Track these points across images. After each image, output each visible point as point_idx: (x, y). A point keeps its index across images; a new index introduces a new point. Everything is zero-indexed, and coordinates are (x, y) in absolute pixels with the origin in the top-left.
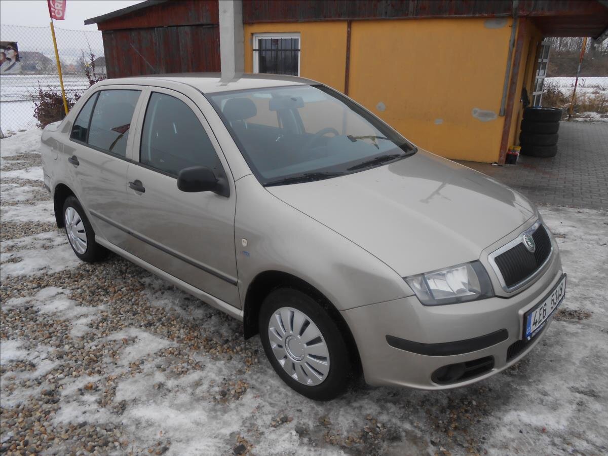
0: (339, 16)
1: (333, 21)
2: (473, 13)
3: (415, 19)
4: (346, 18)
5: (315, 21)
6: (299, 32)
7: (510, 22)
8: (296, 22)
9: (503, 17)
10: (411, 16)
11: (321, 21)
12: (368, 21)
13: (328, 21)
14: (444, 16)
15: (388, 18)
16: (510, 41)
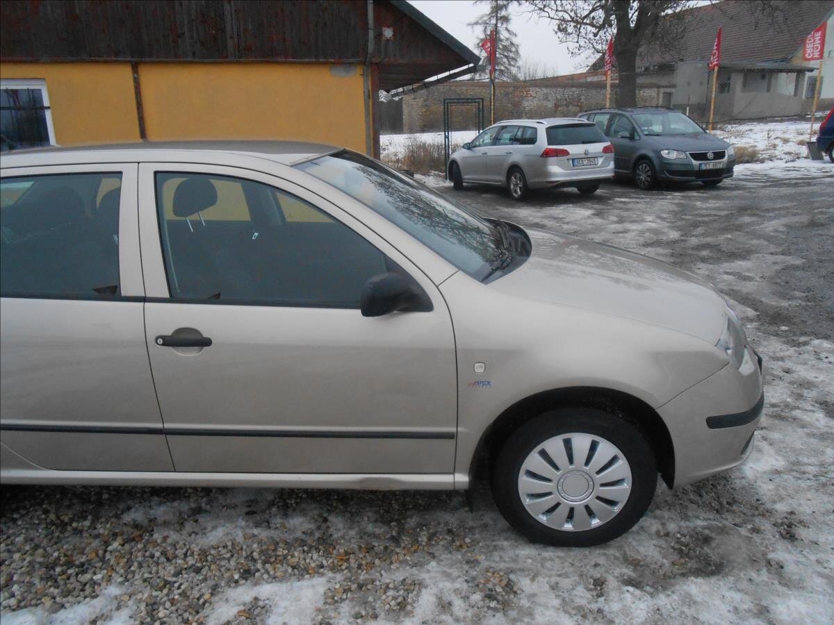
0: (116, 55)
1: (106, 62)
2: (316, 58)
3: (238, 63)
4: (129, 59)
5: (72, 62)
6: (44, 79)
7: (359, 70)
8: (35, 61)
9: (351, 64)
10: (233, 59)
11: (82, 61)
12: (167, 63)
13: (96, 62)
14: (280, 60)
15: (197, 60)
16: (364, 92)
